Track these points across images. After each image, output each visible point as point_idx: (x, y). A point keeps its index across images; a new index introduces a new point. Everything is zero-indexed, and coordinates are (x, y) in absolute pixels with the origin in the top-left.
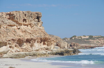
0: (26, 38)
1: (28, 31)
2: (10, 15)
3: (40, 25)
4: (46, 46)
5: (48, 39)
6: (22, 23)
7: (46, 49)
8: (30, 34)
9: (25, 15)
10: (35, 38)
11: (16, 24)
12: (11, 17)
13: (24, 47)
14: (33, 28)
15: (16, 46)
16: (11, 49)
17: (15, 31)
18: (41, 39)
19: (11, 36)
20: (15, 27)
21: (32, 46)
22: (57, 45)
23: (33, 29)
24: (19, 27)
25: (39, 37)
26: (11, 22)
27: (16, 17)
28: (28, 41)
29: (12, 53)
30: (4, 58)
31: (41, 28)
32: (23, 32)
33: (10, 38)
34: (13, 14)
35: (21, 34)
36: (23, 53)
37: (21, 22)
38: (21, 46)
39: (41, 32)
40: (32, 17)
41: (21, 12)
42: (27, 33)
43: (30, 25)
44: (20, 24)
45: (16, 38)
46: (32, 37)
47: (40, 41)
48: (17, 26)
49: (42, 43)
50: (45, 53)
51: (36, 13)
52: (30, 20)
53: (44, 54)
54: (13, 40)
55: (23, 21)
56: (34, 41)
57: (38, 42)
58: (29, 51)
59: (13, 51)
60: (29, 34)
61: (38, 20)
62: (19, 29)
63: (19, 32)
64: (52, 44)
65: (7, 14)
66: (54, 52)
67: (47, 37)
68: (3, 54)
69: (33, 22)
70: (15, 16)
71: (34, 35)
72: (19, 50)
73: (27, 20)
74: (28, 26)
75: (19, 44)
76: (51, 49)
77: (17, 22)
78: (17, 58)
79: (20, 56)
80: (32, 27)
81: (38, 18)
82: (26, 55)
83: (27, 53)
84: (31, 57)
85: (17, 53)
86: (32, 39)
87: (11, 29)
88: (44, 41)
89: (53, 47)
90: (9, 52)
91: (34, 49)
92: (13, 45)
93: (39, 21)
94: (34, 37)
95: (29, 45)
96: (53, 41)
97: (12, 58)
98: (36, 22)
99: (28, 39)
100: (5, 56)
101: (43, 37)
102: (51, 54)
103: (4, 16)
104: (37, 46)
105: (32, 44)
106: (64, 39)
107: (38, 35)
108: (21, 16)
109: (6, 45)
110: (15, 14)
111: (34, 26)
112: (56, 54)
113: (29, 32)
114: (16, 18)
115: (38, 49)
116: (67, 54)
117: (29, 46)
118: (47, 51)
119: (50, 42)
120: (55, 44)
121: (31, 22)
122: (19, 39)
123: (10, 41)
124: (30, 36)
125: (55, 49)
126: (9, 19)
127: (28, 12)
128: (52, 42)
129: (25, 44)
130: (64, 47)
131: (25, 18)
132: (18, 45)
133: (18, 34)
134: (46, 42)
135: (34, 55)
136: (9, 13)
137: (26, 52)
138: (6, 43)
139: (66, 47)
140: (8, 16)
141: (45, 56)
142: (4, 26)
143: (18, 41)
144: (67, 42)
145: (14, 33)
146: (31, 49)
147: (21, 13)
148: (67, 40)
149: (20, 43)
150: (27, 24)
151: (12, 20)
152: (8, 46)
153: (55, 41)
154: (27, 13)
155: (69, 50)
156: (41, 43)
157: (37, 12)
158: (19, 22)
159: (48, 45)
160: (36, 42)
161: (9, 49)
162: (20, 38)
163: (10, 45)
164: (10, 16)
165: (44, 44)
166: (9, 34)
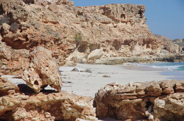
0: (124, 39)
1: (127, 29)
2: (104, 8)
3: (142, 22)
4: (150, 50)
5: (153, 41)
6: (120, 19)
7: (150, 54)
8: (130, 33)
9: (124, 9)
10: (136, 39)
11: (111, 21)
12: (106, 11)
13: (121, 51)
14: (134, 25)
15: (111, 49)
16: (105, 53)
17: (110, 30)
18: (144, 40)
19: (105, 37)
20: (111, 25)
21: (131, 49)
22: (165, 49)
23: (133, 28)
24: (115, 25)
25: (141, 38)
26: (105, 18)
27: (112, 11)
28: (127, 43)
29: (107, 58)
30: (97, 64)
31: (144, 25)
32: (120, 31)
33: (104, 39)
34: (108, 8)
35: (118, 33)
36: (120, 58)
37: (118, 18)
38: (117, 49)
39: (143, 31)
40: (132, 12)
41: (119, 5)
42: (126, 33)
43: (130, 22)
44: (117, 21)
45: (112, 38)
46: (132, 38)
47: (142, 43)
48: (113, 24)
49: (146, 45)
50: (149, 58)
51: (138, 7)
52: (130, 16)
53: (148, 60)
54: (107, 41)
55: (121, 17)
56: (134, 43)
57: (139, 44)
58: (128, 56)
59: (107, 55)
60: (128, 34)
61: (141, 15)
62: (115, 27)
63: (116, 32)
64: (158, 47)
65: (101, 8)
66: (161, 57)
67: (152, 37)
68: (95, 59)
69: (134, 18)
70: (110, 11)
71: (134, 35)
72: (115, 55)
73: (126, 16)
74: (127, 24)
75: (115, 47)
76: (157, 53)
77: (113, 18)
78: (113, 65)
79: (116, 62)
80: (132, 25)
81: (140, 13)
82: (125, 61)
83: (126, 58)
84: (130, 63)
85: (113, 58)
86: (132, 40)
87: (106, 27)
88: (147, 42)
89: (160, 51)
90: (103, 56)
91: (134, 53)
92: (108, 48)
93: (141, 17)
94: (135, 37)
95: (128, 47)
96: (160, 42)
97: (106, 64)
98: (138, 18)
99: (126, 40)
100: (98, 61)
101: (146, 38)
102: (157, 60)
103: (97, 11)
104: (138, 49)
105: (132, 47)
106: (175, 41)
107: (140, 35)
108: (118, 10)
109: (99, 48)
110: (111, 8)
111: (135, 24)
112: (163, 61)
113: (129, 31)
114: (112, 13)
115: (139, 53)
116: (178, 60)
117: (129, 50)
118: (151, 56)
119: (156, 45)
120: (163, 47)
121: (131, 18)
122: (115, 40)
123: (104, 42)
124: (130, 37)
125: (162, 54)
126: (103, 14)
127: (128, 6)
128: (159, 44)
129: (123, 46)
130: (175, 52)
131: (124, 13)
132: (113, 48)
133: (114, 34)
134: (150, 45)
135: (135, 61)
136: (103, 6)
137: (124, 58)
138: (99, 45)
139: (177, 51)
140: (102, 11)
141: (149, 62)
142: (97, 24)
143: (114, 42)
144: (178, 44)
145: (109, 32)
146: (130, 53)
147: (118, 7)
148: (178, 42)
149: (117, 45)
150: (126, 20)
151: (107, 15)
152: (102, 48)
153: (162, 43)
154: (126, 7)
155: (181, 55)
156: (143, 45)
157: (139, 5)
158: (116, 18)
159: (152, 49)
160: (137, 44)
161: (103, 52)
162: (116, 38)
163: (104, 48)
164: (104, 11)
165: (148, 47)
166: (102, 33)
